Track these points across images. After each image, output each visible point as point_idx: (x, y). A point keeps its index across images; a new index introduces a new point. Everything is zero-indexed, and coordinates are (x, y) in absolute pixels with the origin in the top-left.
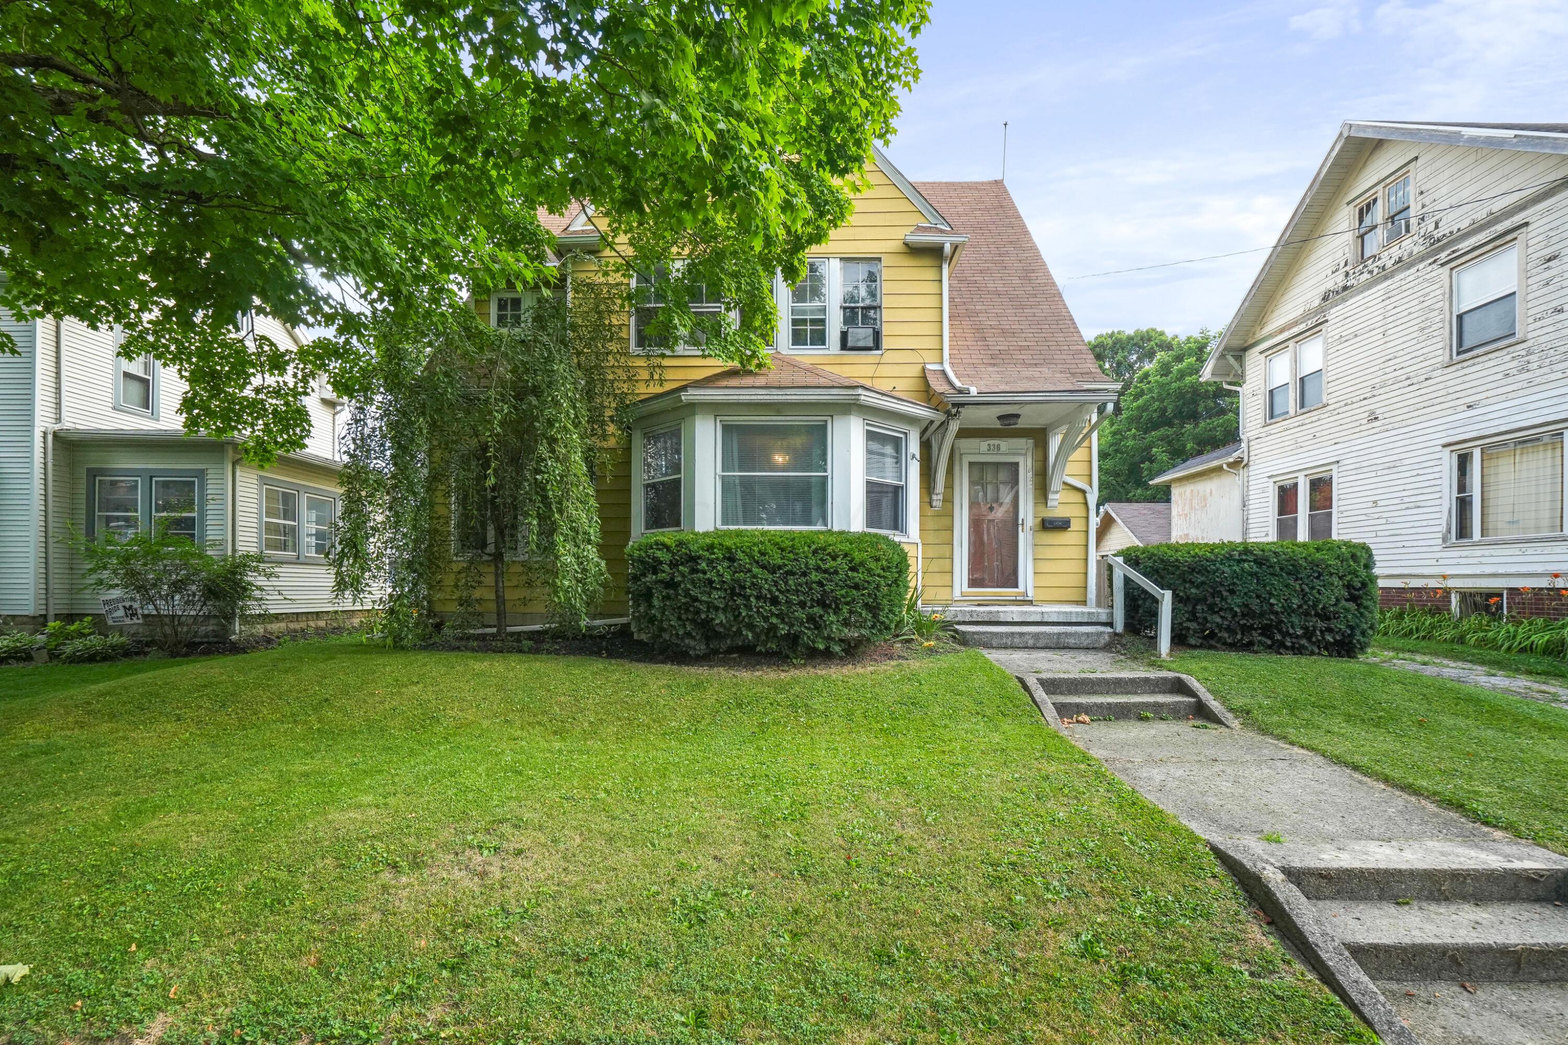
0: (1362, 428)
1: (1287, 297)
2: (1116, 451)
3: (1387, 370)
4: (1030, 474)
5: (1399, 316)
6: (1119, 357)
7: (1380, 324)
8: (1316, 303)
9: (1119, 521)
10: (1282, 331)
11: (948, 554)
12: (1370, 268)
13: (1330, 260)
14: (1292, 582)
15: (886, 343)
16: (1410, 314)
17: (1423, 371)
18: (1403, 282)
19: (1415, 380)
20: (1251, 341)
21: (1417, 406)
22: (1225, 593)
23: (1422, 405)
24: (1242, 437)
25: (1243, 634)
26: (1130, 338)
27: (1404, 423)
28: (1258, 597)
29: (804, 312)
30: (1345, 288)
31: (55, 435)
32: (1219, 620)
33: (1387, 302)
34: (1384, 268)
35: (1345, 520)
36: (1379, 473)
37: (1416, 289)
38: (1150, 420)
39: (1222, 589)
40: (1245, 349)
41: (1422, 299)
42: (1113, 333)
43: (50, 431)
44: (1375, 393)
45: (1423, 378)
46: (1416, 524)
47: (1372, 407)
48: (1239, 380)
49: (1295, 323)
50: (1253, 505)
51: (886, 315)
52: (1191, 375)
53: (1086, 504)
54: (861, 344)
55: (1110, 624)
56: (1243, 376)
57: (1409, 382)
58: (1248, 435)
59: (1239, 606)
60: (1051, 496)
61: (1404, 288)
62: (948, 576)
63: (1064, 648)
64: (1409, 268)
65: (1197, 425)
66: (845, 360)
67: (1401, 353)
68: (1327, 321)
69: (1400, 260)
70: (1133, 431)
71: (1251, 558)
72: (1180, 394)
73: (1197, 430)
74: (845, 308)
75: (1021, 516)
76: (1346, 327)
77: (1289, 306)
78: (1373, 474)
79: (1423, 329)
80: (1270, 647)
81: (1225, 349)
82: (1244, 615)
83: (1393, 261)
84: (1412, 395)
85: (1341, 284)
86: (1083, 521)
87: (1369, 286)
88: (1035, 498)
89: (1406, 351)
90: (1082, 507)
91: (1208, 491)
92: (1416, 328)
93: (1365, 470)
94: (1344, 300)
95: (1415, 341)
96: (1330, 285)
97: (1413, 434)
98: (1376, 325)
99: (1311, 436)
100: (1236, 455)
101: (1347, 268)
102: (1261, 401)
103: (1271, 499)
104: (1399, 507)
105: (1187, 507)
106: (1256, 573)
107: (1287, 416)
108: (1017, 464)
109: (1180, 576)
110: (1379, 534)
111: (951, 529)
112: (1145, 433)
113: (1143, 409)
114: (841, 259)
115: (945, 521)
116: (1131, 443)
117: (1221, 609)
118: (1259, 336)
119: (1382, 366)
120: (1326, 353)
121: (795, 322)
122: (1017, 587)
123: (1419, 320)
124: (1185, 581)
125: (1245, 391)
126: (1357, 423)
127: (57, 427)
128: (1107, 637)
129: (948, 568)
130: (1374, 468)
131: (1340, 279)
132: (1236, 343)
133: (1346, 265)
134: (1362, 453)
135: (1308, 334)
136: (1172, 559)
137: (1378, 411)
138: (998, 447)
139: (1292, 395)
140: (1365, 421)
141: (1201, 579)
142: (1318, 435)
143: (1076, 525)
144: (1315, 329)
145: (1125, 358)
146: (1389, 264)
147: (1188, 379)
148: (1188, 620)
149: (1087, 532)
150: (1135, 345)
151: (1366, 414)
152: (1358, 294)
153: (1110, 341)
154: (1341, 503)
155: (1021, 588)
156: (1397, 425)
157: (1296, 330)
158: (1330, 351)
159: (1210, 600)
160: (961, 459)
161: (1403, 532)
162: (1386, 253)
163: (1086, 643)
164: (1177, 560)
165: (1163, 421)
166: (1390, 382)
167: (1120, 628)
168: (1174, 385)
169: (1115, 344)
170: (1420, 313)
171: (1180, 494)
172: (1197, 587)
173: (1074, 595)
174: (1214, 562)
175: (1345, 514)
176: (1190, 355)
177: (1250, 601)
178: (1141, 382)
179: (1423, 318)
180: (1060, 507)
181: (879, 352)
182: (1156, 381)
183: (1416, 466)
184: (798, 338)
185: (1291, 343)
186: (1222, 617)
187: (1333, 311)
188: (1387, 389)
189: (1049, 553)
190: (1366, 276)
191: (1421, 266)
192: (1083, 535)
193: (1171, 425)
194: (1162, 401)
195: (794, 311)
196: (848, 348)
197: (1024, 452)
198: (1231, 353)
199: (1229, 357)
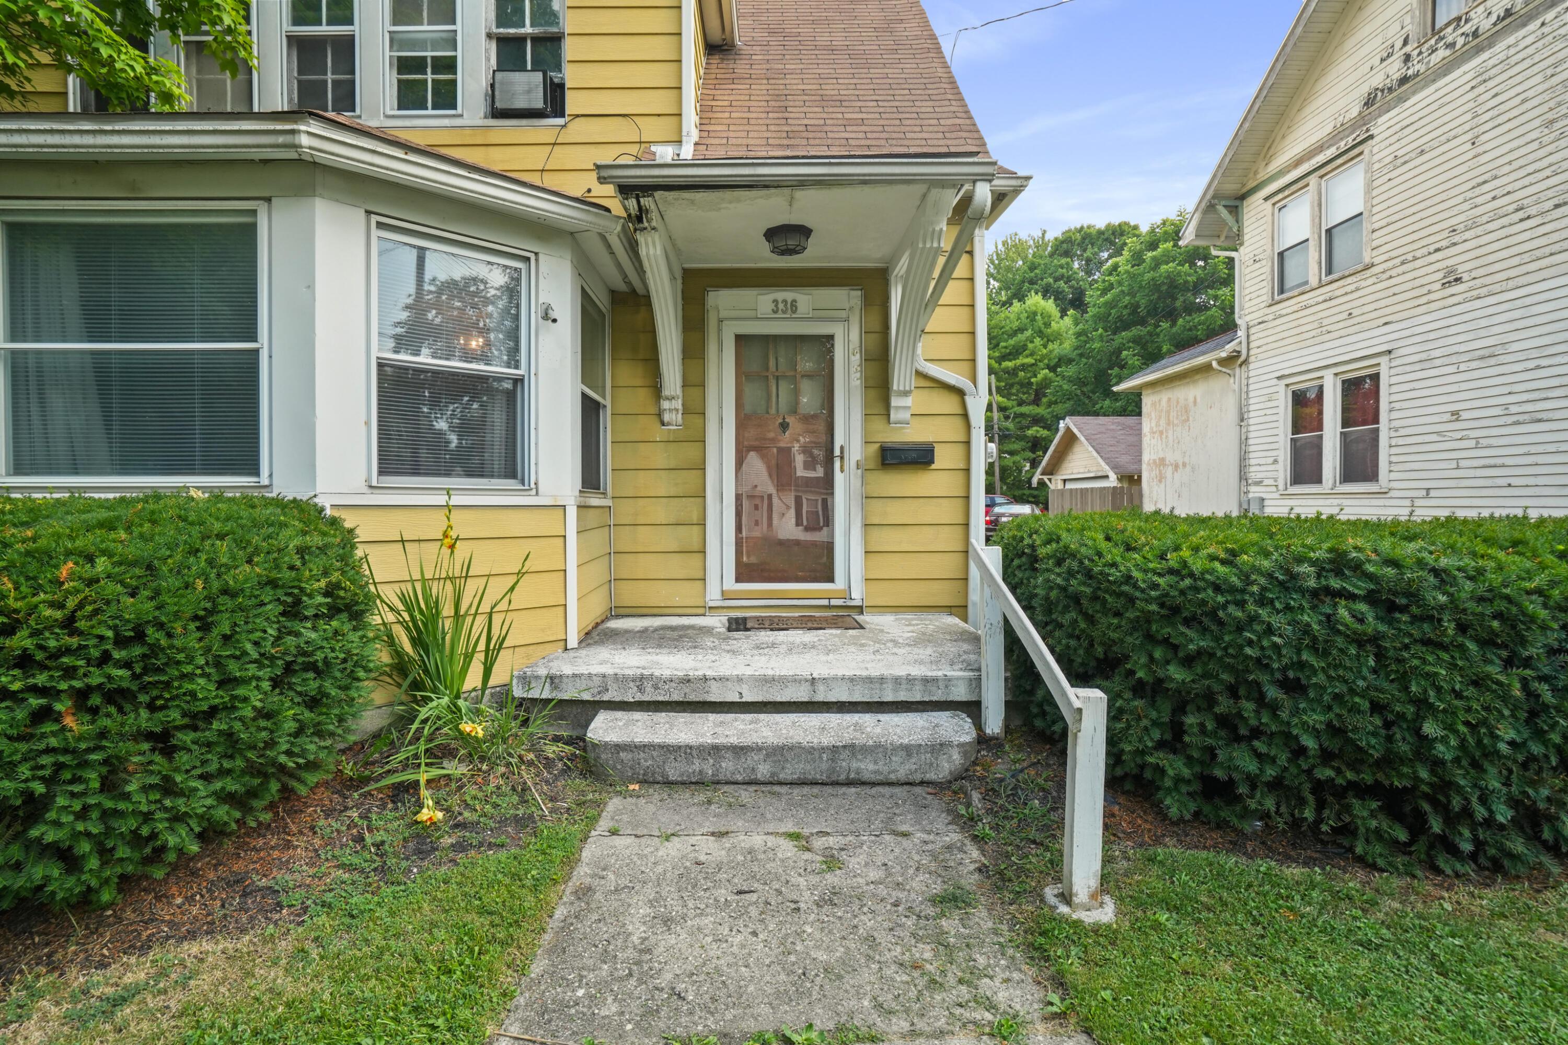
0: (1432, 297)
1: (1307, 110)
2: (1081, 355)
3: (1479, 200)
4: (856, 359)
5: (1503, 108)
6: (1088, 254)
7: (1467, 127)
8: (1355, 112)
9: (1082, 438)
10: (1298, 163)
11: (695, 518)
12: (1450, 39)
13: (1379, 40)
14: (1494, 670)
15: (572, 103)
16: (1524, 101)
17: (1550, 193)
18: (1512, 51)
19: (1533, 211)
20: (1251, 184)
21: (1538, 253)
22: (1272, 692)
23: (1547, 250)
24: (1238, 321)
25: (1321, 805)
26: (1101, 233)
27: (1511, 284)
28: (1377, 708)
30: (1404, 80)
32: (1252, 766)
33: (1482, 89)
34: (1475, 34)
35: (1401, 441)
36: (1463, 367)
37: (1537, 58)
38: (1120, 318)
39: (1264, 678)
40: (1243, 197)
41: (1549, 72)
42: (1082, 228)
44: (1456, 239)
45: (1550, 204)
46: (1533, 449)
47: (1450, 262)
48: (1235, 240)
49: (1320, 148)
50: (1254, 417)
51: (570, 49)
52: (1167, 263)
53: (965, 416)
54: (520, 106)
55: (973, 708)
56: (1239, 235)
57: (1521, 215)
58: (1248, 318)
59: (1316, 734)
60: (895, 402)
61: (1513, 60)
62: (696, 559)
63: (849, 783)
64: (1524, 25)
65: (1174, 323)
66: (494, 137)
67: (1507, 169)
68: (1371, 137)
69: (1508, 13)
70: (1100, 330)
71: (1359, 587)
72: (1155, 286)
73: (1174, 330)
74: (500, 38)
75: (839, 441)
76: (1403, 142)
77: (1309, 125)
78: (1453, 369)
79: (1552, 122)
80: (1402, 848)
81: (1214, 197)
82: (1326, 756)
83: (1494, 18)
84: (1527, 235)
85: (1397, 76)
86: (960, 450)
87: (1446, 68)
88: (866, 405)
89: (1516, 165)
90: (959, 422)
91: (1191, 399)
92: (1537, 123)
93: (1438, 362)
94: (1402, 100)
95: (1535, 145)
96: (1378, 80)
97: (1528, 301)
98: (1460, 130)
99: (1345, 315)
100: (1230, 347)
101: (1408, 49)
102: (1267, 269)
103: (1281, 410)
104: (1501, 421)
105: (1163, 422)
106: (1375, 639)
107: (1307, 288)
108: (831, 338)
109: (1135, 625)
110: (1463, 463)
111: (701, 468)
112: (1114, 333)
113: (1110, 305)
115: (690, 452)
116: (1097, 345)
117: (1256, 733)
118: (1262, 175)
119: (1469, 195)
120: (1369, 188)
121: (404, 65)
122: (831, 579)
123: (1545, 108)
124: (1150, 638)
125: (1242, 256)
126: (1424, 290)
128: (956, 756)
129: (696, 545)
130: (1454, 359)
131: (1395, 69)
132: (1231, 187)
133: (1406, 42)
134: (1432, 336)
135: (1340, 161)
136: (1114, 575)
137: (1461, 269)
138: (794, 305)
139: (1314, 256)
140: (1438, 286)
141: (1195, 641)
142: (1355, 312)
143: (944, 457)
144: (1350, 154)
145: (1095, 254)
146: (1486, 24)
147: (1164, 268)
148: (1161, 745)
149: (967, 471)
150: (1106, 240)
151: (1440, 275)
152: (1426, 86)
153: (1078, 236)
154: (1395, 415)
155: (840, 583)
156: (1497, 288)
157: (1321, 158)
158: (1376, 184)
159: (1224, 705)
160: (719, 330)
161: (1508, 461)
162: (1481, 9)
163: (902, 773)
164: (1128, 578)
165: (1133, 318)
166: (1485, 219)
167: (994, 723)
168: (1148, 276)
169: (1084, 239)
170: (1546, 96)
171: (1154, 404)
172: (1188, 661)
173: (943, 594)
174: (1238, 596)
175: (1402, 432)
176: (1166, 241)
177: (1352, 721)
178: (1110, 274)
179: (1552, 104)
180: (915, 422)
181: (560, 121)
182: (1127, 272)
183: (1535, 354)
184: (411, 97)
185: (1313, 180)
186: (1259, 756)
187: (1380, 120)
188: (1479, 231)
189: (896, 513)
190: (1442, 53)
191: (1550, 15)
192: (960, 477)
193: (1143, 322)
194: (1134, 296)
195: (395, 41)
196: (498, 113)
197: (843, 314)
198: (1223, 203)
199: (1220, 208)
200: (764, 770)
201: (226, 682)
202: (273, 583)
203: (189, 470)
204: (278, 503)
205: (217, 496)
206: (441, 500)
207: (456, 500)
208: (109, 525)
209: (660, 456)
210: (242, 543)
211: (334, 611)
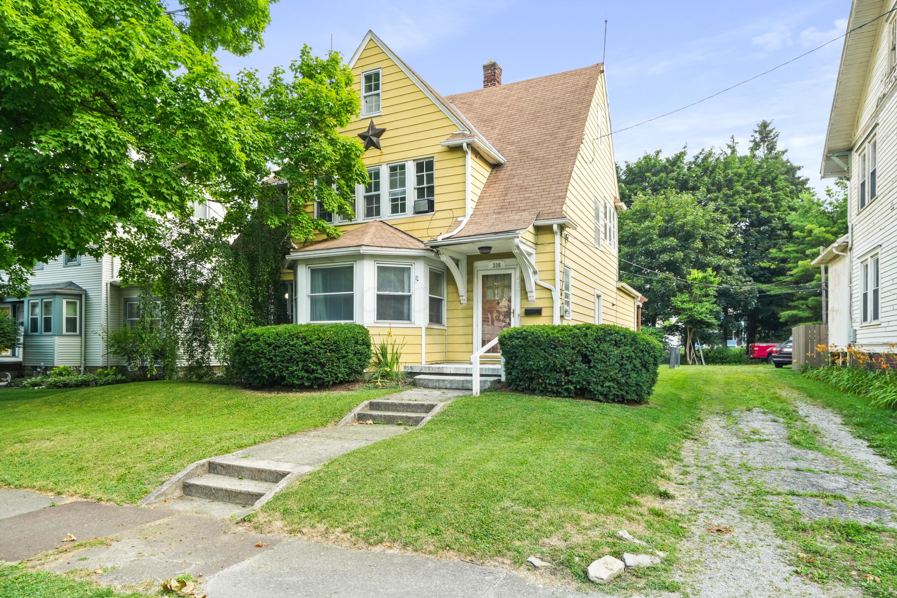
0: (889, 216)
1: (866, 103)
4: (518, 281)
8: (874, 109)
10: (864, 133)
12: (892, 78)
13: (880, 71)
15: (436, 207)
20: (853, 142)
24: (849, 224)
29: (397, 194)
30: (884, 95)
31: (111, 284)
35: (883, 295)
40: (851, 149)
43: (109, 282)
44: (893, 186)
47: (892, 198)
49: (868, 126)
50: (854, 281)
51: (436, 191)
53: (552, 298)
54: (422, 210)
56: (849, 172)
58: (852, 224)
60: (529, 295)
66: (416, 220)
68: (878, 124)
74: (418, 189)
75: (513, 308)
76: (884, 129)
77: (866, 111)
81: (828, 152)
85: (883, 92)
86: (550, 310)
88: (521, 296)
90: (550, 301)
91: (840, 270)
94: (884, 106)
96: (880, 92)
99: (873, 224)
101: (886, 77)
102: (857, 193)
105: (833, 284)
107: (865, 207)
108: (511, 274)
111: (472, 317)
114: (414, 160)
115: (468, 312)
121: (393, 200)
125: (850, 184)
126: (888, 212)
127: (112, 280)
131: (883, 88)
132: (841, 144)
133: (885, 74)
135: (872, 135)
137: (894, 202)
138: (500, 265)
139: (867, 189)
142: (875, 222)
143: (545, 312)
144: (874, 131)
149: (552, 316)
151: (890, 205)
152: (888, 102)
154: (882, 281)
157: (869, 132)
158: (879, 150)
160: (477, 275)
167: (503, 378)
171: (831, 273)
175: (884, 290)
180: (537, 301)
181: (432, 213)
184: (395, 210)
185: (867, 144)
187: (880, 116)
190: (891, 85)
192: (550, 319)
195: (391, 194)
196: (417, 213)
197: (514, 267)
198: (837, 154)
199: (834, 158)
200: (448, 386)
201: (347, 352)
202: (353, 337)
203: (341, 319)
204: (356, 325)
205: (346, 324)
206: (388, 325)
207: (392, 325)
208: (331, 327)
209: (460, 314)
210: (349, 331)
211: (363, 344)
